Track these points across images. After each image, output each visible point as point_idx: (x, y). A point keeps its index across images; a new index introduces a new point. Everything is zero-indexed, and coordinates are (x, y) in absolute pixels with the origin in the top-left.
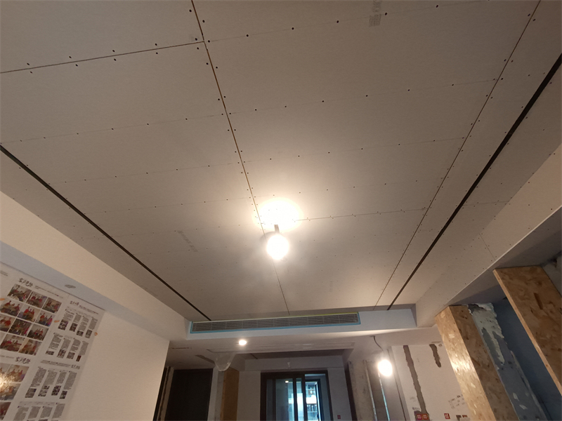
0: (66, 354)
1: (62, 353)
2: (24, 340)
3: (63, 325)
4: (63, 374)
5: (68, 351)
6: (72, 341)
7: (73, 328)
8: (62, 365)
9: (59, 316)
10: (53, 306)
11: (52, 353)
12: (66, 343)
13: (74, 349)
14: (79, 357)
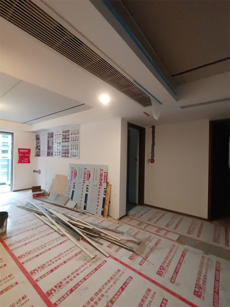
0: (75, 140)
1: (74, 140)
2: (67, 140)
3: (72, 135)
4: (76, 145)
5: (75, 139)
6: (75, 137)
7: (74, 134)
8: (74, 143)
9: (70, 133)
10: (68, 131)
11: (72, 141)
12: (74, 137)
13: (76, 138)
14: (78, 140)
